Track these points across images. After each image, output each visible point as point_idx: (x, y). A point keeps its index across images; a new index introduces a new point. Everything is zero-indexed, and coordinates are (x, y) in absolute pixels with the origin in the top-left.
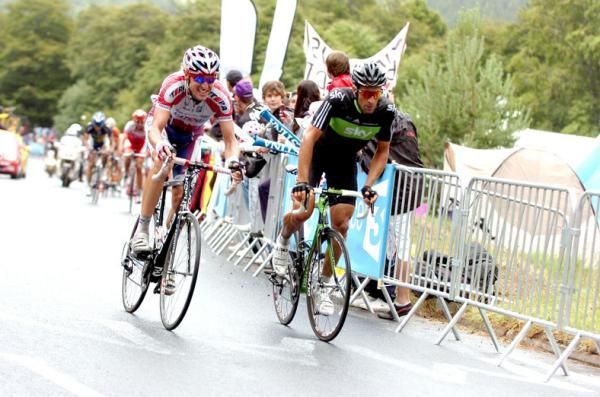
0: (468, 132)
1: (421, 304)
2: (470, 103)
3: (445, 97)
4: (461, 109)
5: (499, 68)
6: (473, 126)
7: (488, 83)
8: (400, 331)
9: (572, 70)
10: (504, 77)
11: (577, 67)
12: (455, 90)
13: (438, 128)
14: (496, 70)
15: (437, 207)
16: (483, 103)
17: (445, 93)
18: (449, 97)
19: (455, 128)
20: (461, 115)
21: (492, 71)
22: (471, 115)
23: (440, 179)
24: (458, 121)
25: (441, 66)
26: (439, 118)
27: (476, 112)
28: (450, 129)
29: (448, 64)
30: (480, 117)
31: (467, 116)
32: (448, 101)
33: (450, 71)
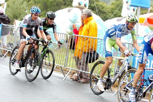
0: (19, 17)
1: (7, 53)
2: (19, 12)
3: (14, 10)
4: (18, 13)
5: (26, 4)
6: (20, 16)
7: (23, 7)
8: (3, 59)
9: (42, 5)
10: (27, 6)
11: (43, 4)
12: (16, 9)
13: (13, 17)
14: (25, 4)
15: (12, 33)
16: (22, 12)
17: (14, 9)
18: (15, 10)
19: (16, 17)
20: (18, 14)
21: (24, 5)
22: (20, 14)
23: (13, 27)
24: (17, 15)
25: (14, 4)
26: (13, 14)
27: (21, 13)
28: (15, 17)
29: (15, 3)
30: (21, 14)
31: (19, 14)
32: (15, 11)
33: (16, 5)
